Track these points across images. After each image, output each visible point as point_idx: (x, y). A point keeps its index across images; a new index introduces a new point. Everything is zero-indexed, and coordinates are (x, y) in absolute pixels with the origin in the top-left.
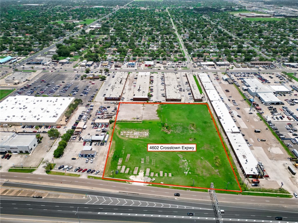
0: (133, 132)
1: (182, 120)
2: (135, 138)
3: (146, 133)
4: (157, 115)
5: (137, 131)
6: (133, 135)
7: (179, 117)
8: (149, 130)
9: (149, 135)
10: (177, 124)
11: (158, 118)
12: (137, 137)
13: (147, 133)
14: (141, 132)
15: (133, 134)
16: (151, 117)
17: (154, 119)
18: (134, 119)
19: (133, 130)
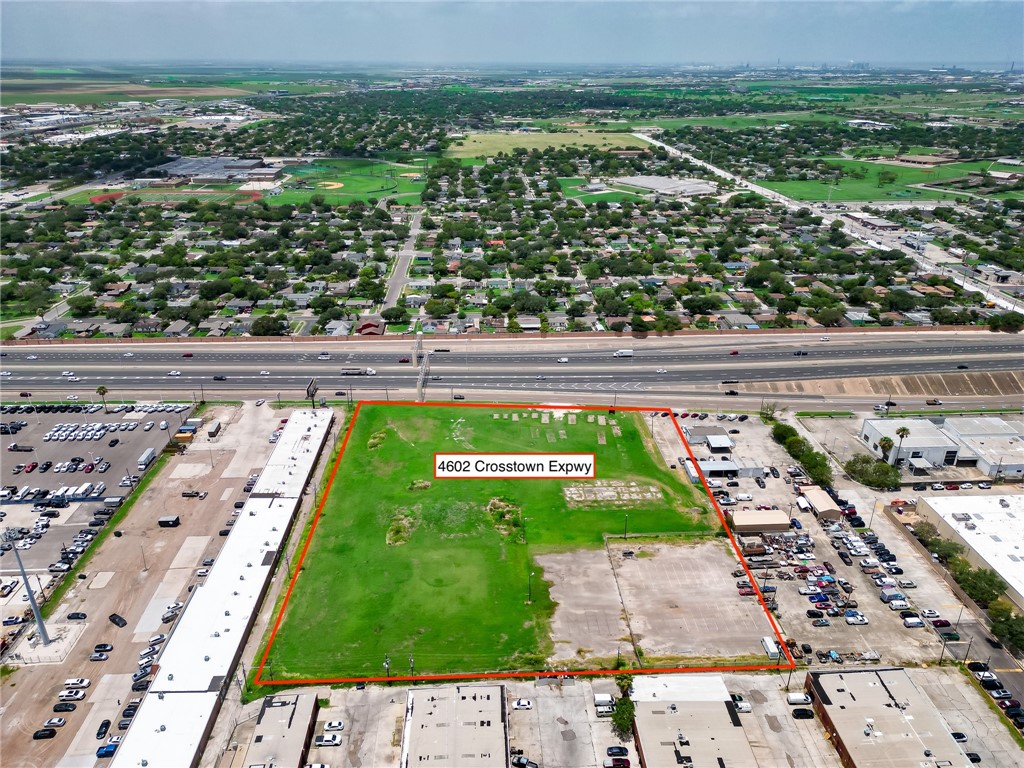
0: (619, 499)
1: (436, 555)
2: (605, 482)
3: (574, 496)
4: (547, 577)
5: (609, 504)
6: (616, 488)
7: (444, 573)
8: (566, 507)
9: (561, 491)
10: (460, 535)
11: (542, 561)
12: (599, 483)
13: (572, 498)
14: (592, 497)
15: (618, 493)
16: (574, 567)
17: (559, 557)
18: (643, 554)
19: (625, 505)
